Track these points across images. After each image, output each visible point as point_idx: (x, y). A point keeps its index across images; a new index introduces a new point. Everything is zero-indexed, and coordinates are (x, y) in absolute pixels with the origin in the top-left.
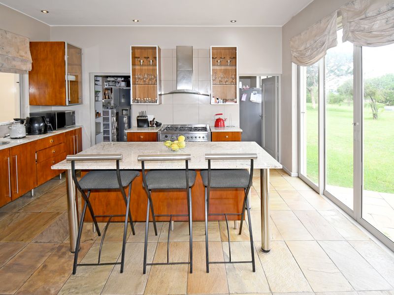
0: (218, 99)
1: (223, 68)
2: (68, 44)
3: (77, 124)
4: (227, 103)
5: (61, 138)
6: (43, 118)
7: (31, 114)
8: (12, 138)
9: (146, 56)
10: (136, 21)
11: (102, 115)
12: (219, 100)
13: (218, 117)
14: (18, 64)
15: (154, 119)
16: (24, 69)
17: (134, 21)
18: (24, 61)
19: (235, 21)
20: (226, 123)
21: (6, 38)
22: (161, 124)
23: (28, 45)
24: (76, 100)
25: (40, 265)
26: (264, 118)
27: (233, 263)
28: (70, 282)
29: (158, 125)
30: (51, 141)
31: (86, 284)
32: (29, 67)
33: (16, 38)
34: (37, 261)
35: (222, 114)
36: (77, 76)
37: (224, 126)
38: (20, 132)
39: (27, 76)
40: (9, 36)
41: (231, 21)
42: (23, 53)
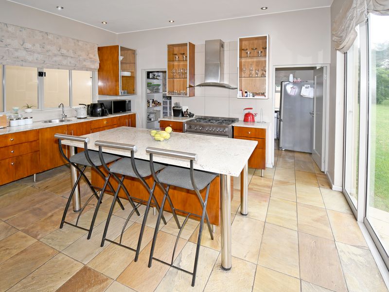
0: (246, 92)
1: (255, 60)
2: (121, 47)
3: (132, 111)
4: (256, 97)
5: (115, 121)
6: (101, 104)
7: (98, 101)
8: (78, 118)
9: (183, 53)
10: (172, 21)
11: (162, 104)
12: (248, 93)
13: (247, 111)
14: (88, 64)
15: (187, 110)
16: (93, 67)
17: (170, 21)
18: (93, 62)
19: (266, 8)
20: (256, 119)
21: (79, 45)
22: (193, 115)
23: (97, 49)
24: (131, 91)
25: (50, 214)
26: (315, 116)
27: (174, 267)
28: (54, 234)
29: (191, 115)
30: (105, 122)
31: (61, 239)
32: (97, 66)
33: (86, 45)
34: (51, 211)
35: (251, 109)
36: (132, 72)
37: (253, 121)
38: (82, 114)
39: (97, 73)
40: (80, 43)
41: (262, 9)
42: (92, 56)
